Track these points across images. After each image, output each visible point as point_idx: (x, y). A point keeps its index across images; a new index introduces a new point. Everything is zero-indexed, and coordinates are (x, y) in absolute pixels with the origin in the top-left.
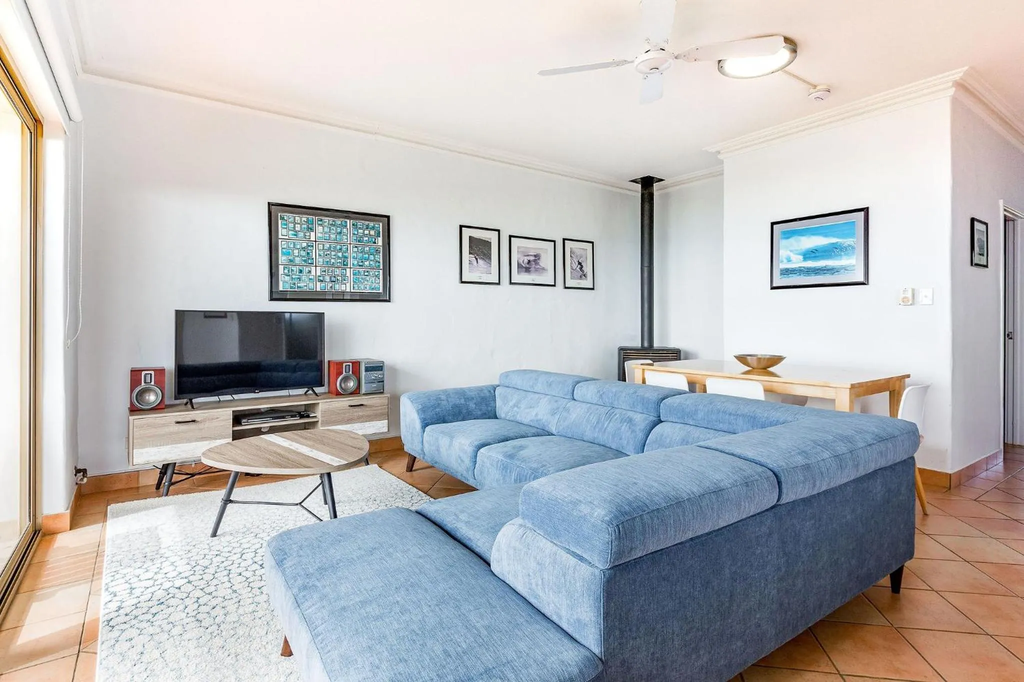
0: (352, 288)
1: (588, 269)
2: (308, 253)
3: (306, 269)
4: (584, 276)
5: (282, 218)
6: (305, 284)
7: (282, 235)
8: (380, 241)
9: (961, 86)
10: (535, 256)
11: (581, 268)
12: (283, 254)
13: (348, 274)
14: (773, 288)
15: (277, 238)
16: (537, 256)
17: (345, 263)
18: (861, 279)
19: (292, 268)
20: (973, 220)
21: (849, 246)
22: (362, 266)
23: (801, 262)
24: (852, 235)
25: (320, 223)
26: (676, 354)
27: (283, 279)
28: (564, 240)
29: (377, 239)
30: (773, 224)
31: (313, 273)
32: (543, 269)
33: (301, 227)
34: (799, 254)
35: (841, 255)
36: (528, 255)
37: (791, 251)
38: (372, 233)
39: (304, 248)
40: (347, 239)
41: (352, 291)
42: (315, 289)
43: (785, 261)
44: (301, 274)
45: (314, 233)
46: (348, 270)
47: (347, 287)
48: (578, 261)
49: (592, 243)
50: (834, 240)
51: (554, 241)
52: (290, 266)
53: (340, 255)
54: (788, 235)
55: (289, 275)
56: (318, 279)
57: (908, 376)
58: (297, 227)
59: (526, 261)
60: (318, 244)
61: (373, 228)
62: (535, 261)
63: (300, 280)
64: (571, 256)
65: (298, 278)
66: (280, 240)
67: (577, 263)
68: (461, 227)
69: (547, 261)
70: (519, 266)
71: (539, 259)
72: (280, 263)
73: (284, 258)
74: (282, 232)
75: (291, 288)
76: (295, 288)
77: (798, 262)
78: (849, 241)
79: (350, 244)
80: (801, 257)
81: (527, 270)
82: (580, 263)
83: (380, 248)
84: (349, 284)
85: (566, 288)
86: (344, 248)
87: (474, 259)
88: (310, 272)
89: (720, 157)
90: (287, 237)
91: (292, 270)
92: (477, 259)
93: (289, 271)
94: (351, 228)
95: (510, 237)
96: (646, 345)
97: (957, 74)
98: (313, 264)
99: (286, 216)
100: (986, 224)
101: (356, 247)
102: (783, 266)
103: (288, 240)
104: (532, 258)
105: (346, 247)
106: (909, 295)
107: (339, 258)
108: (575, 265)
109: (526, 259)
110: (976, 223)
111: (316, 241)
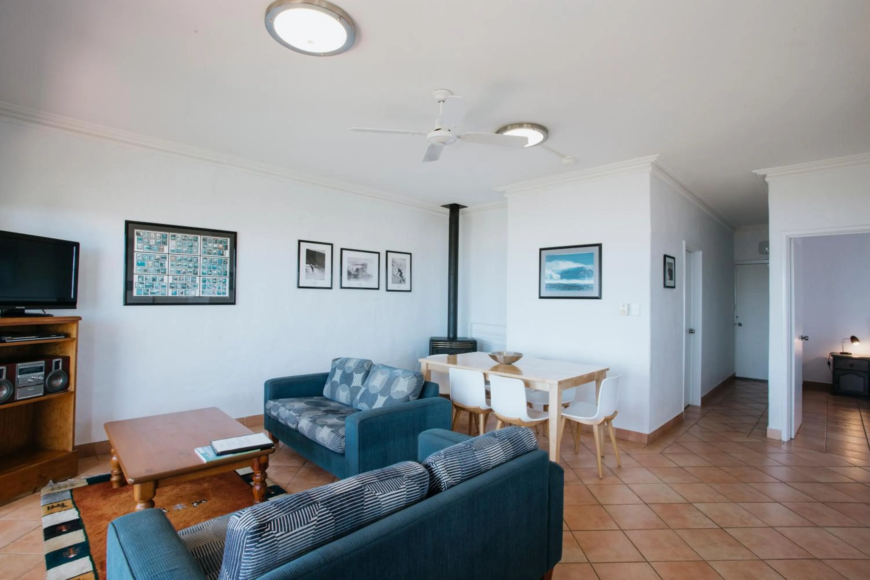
0: (201, 292)
1: (406, 275)
2: (161, 264)
3: (159, 278)
4: (403, 281)
5: (138, 234)
6: (158, 291)
7: (138, 249)
8: (227, 253)
9: (656, 166)
10: (363, 265)
11: (401, 275)
12: (138, 264)
13: (198, 282)
14: (541, 298)
15: (133, 251)
16: (364, 265)
17: (195, 272)
18: (597, 295)
19: (146, 277)
20: (665, 256)
21: (590, 270)
22: (211, 274)
23: (558, 280)
24: (592, 263)
25: (173, 238)
26: (474, 344)
27: (137, 286)
28: (387, 252)
29: (224, 252)
30: (541, 250)
31: (165, 281)
32: (369, 276)
33: (155, 241)
34: (557, 273)
35: (584, 276)
36: (357, 265)
37: (553, 271)
38: (221, 246)
39: (158, 259)
40: (197, 252)
41: (201, 296)
42: (167, 294)
43: (549, 278)
44: (154, 282)
45: (167, 247)
46: (198, 278)
47: (196, 293)
48: (399, 269)
49: (410, 254)
50: (580, 265)
51: (379, 253)
52: (144, 276)
53: (191, 265)
54: (551, 259)
55: (143, 283)
56: (170, 286)
57: (608, 369)
58: (152, 242)
59: (355, 269)
60: (171, 256)
61: (221, 242)
62: (362, 269)
63: (153, 287)
64: (393, 265)
65: (152, 286)
66: (135, 253)
67: (397, 271)
68: (300, 241)
69: (372, 269)
70: (349, 273)
71: (366, 267)
72: (135, 272)
73: (139, 268)
74: (137, 245)
75: (145, 294)
76: (148, 294)
77: (557, 280)
78: (588, 267)
79: (200, 256)
80: (559, 276)
81: (356, 277)
82: (400, 271)
83: (227, 259)
84: (198, 290)
85: (388, 290)
86: (194, 260)
87: (310, 267)
88: (162, 280)
89: (506, 195)
90: (142, 251)
91: (146, 279)
92: (312, 268)
93: (143, 279)
94: (202, 243)
95: (342, 250)
96: (451, 336)
97: (653, 158)
98: (165, 273)
99: (141, 232)
100: (674, 258)
101: (206, 258)
102: (548, 281)
103: (142, 253)
104: (360, 267)
105: (196, 259)
106: (626, 309)
107: (189, 267)
108: (396, 272)
109: (355, 268)
110: (667, 258)
111: (169, 254)
